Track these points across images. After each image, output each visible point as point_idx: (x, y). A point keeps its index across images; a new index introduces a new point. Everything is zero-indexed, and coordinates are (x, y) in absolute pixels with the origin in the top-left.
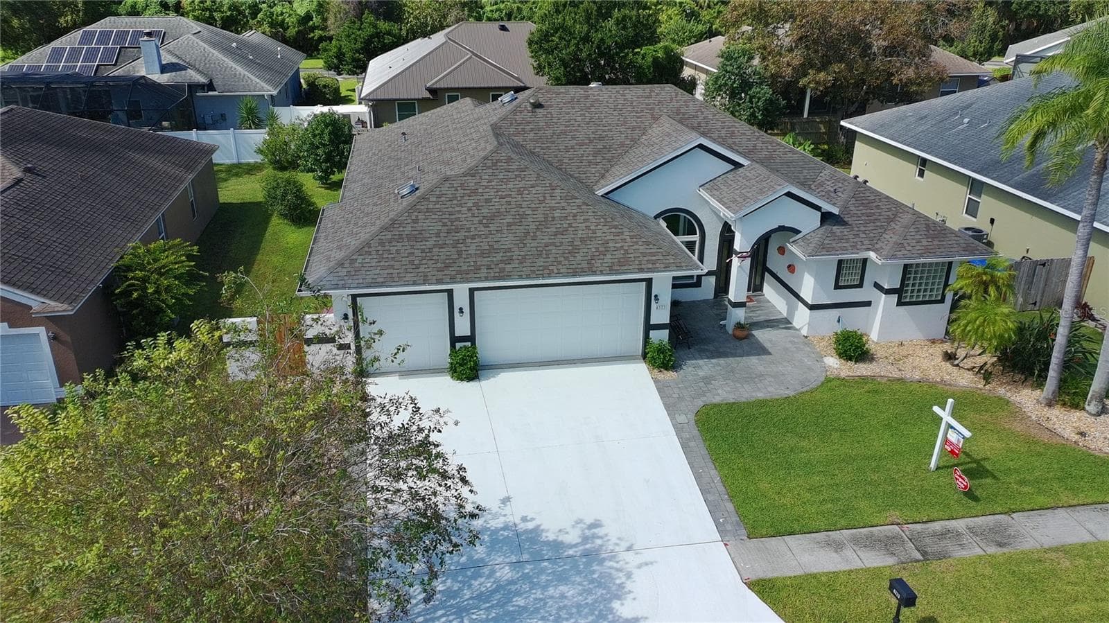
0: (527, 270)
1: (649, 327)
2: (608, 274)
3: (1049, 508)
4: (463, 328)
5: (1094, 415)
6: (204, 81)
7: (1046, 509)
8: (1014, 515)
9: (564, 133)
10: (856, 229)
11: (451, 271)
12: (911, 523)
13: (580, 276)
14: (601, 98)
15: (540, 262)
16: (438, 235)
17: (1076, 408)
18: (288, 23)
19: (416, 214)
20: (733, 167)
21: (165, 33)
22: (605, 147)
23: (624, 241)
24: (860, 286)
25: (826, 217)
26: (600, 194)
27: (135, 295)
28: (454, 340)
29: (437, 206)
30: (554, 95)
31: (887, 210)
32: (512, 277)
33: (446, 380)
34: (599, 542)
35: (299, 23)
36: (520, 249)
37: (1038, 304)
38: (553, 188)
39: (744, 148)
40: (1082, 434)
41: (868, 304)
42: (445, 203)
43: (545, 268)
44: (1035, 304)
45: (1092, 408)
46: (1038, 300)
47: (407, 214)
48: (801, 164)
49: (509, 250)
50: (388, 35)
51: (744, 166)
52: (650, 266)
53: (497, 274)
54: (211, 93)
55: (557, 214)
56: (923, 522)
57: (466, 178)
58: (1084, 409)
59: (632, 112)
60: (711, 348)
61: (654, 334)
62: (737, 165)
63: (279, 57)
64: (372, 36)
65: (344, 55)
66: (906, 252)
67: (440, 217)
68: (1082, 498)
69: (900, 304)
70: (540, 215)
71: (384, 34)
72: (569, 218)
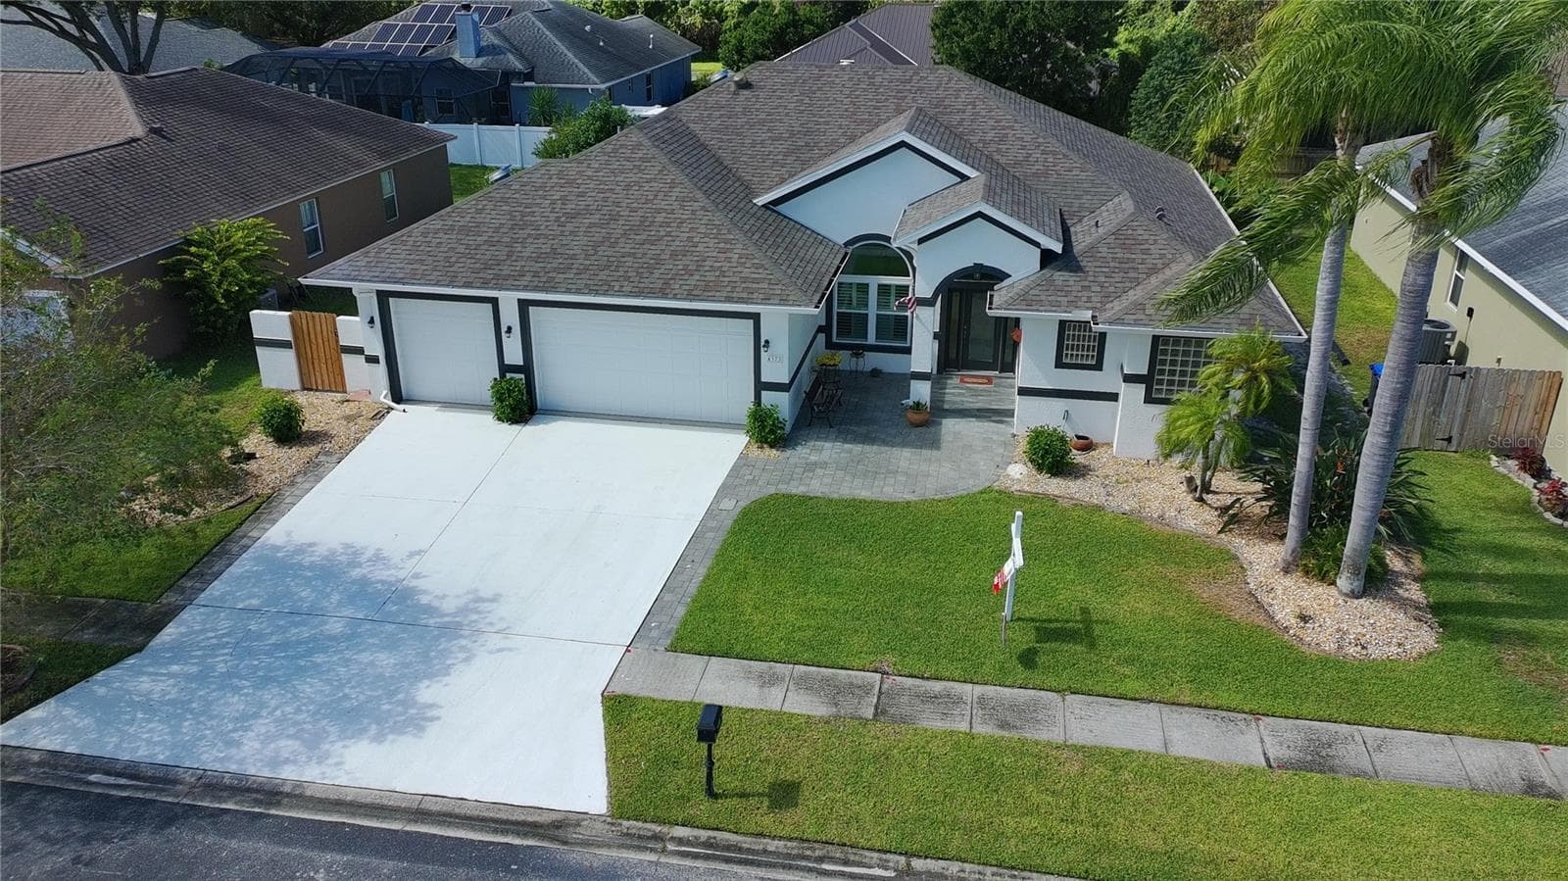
0: (581, 283)
1: (760, 386)
2: (685, 299)
3: (1136, 700)
4: (514, 355)
5: (1346, 595)
6: (520, 67)
7: (1131, 699)
8: (1070, 698)
9: (762, 122)
10: (1092, 279)
11: (488, 274)
12: (905, 676)
13: (645, 297)
14: (837, 81)
15: (603, 275)
16: (497, 230)
17: (1323, 580)
18: (727, 12)
19: (484, 203)
20: (959, 180)
21: (511, 10)
22: (807, 145)
23: (729, 260)
24: (1098, 367)
25: (1047, 258)
26: (760, 204)
27: (188, 274)
28: (504, 369)
29: (516, 196)
30: (775, 74)
31: (1158, 256)
32: (559, 290)
33: (488, 419)
34: (474, 617)
35: (739, 13)
36: (587, 256)
37: (1454, 442)
38: (673, 185)
39: (1010, 158)
40: (1304, 618)
41: (1113, 397)
42: (527, 192)
43: (606, 283)
44: (1449, 440)
45: (1344, 582)
46: (1455, 434)
47: (474, 202)
48: (1085, 185)
49: (573, 257)
50: (809, 24)
51: (969, 178)
52: (745, 295)
53: (541, 285)
54: (527, 84)
55: (660, 218)
56: (923, 678)
57: (569, 165)
58: (1334, 583)
59: (872, 100)
60: (863, 430)
61: (768, 397)
62: (964, 178)
63: (651, 47)
64: (787, 25)
65: (744, 48)
66: (1143, 317)
67: (513, 209)
68: (1205, 697)
69: (1149, 399)
70: (636, 220)
71: (804, 22)
72: (672, 225)
